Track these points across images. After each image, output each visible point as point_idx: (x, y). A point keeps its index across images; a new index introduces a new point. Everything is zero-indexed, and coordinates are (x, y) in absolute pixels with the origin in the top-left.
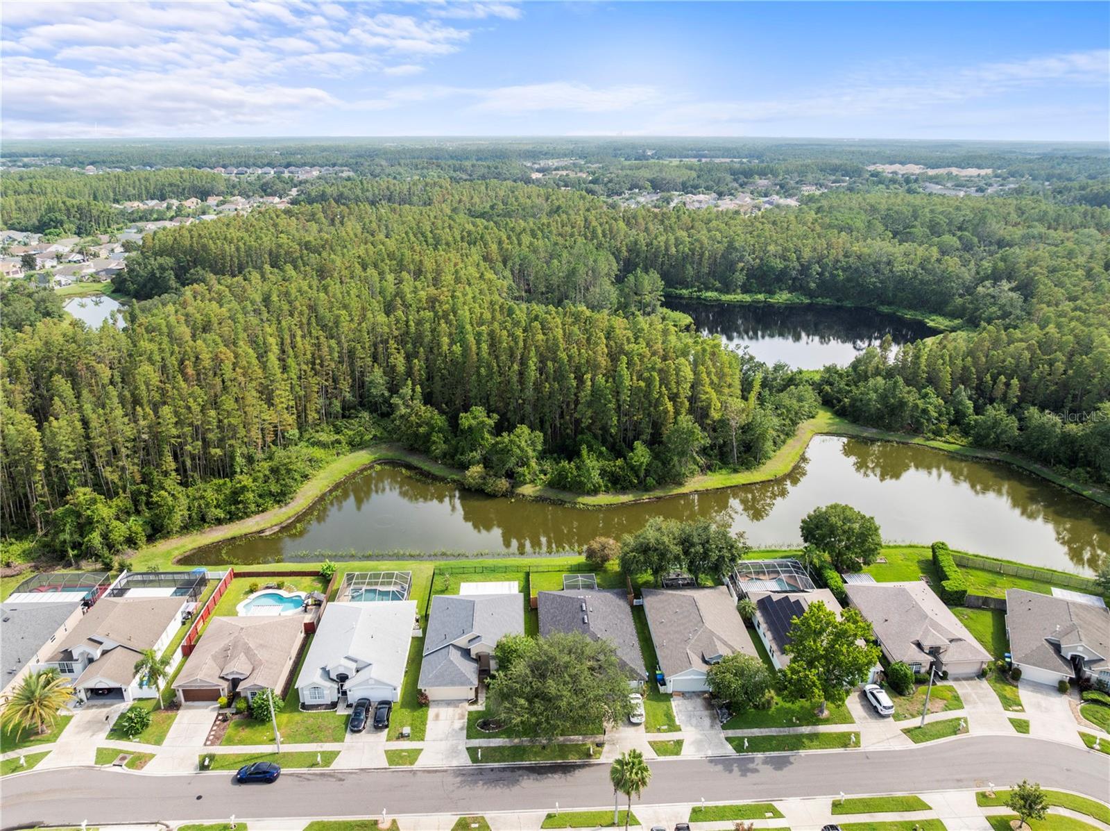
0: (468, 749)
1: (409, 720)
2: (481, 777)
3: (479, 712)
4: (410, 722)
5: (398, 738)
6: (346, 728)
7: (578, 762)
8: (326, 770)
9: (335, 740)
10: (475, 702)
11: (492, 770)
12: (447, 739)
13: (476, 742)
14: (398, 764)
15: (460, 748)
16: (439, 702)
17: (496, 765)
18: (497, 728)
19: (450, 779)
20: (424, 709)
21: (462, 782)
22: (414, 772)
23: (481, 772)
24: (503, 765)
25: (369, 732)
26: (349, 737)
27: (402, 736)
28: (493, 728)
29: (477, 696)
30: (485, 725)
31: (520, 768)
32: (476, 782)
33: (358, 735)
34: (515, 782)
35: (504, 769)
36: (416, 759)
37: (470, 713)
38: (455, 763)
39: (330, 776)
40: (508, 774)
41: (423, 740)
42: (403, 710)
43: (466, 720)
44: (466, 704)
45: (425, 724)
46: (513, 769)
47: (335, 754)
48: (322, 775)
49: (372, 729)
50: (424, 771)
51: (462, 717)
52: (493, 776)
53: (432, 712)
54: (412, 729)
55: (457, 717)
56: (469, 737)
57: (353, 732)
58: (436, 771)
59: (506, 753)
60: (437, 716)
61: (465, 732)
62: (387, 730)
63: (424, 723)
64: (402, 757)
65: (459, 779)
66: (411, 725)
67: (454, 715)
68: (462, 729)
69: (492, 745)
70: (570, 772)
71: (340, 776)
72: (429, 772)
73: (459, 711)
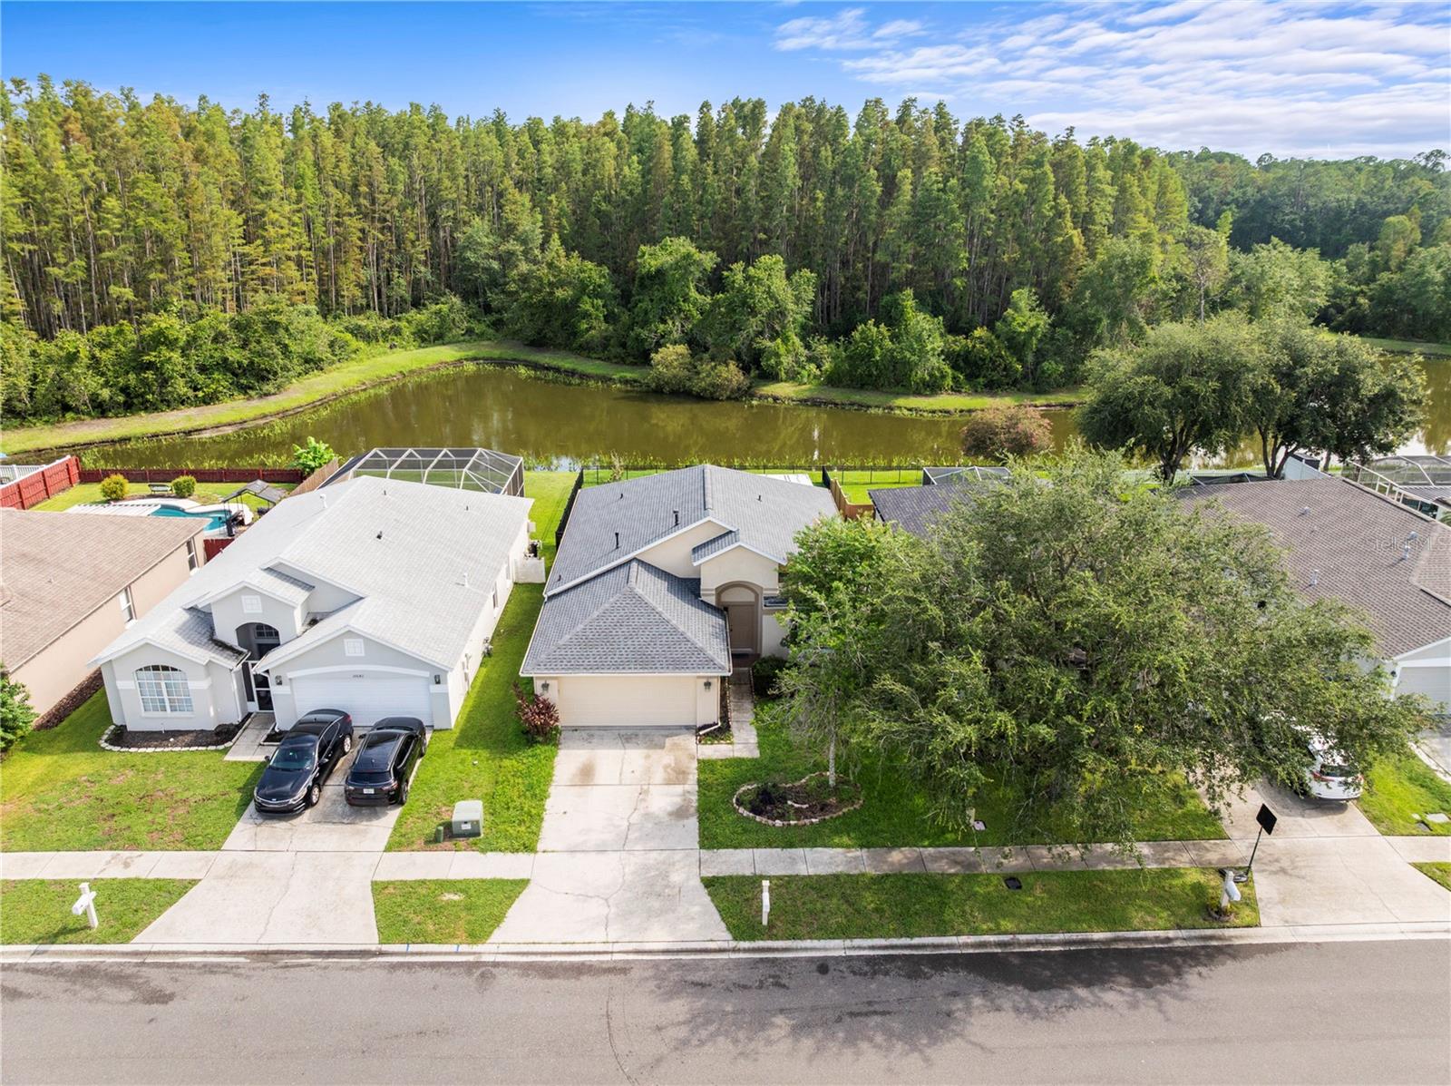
0: (709, 883)
1: (484, 780)
2: (781, 998)
3: (738, 762)
4: (486, 788)
5: (433, 841)
6: (243, 806)
7: (1180, 937)
8: (109, 954)
9: (190, 842)
10: (721, 731)
11: (823, 966)
12: (623, 844)
13: (736, 861)
14: (420, 936)
15: (676, 878)
16: (591, 733)
17: (835, 948)
18: (812, 811)
19: (643, 1007)
20: (540, 750)
21: (696, 1021)
22: (483, 972)
23: (775, 975)
24: (863, 946)
25: (326, 819)
26: (246, 833)
27: (449, 834)
28: (799, 813)
29: (724, 717)
30: (766, 801)
31: (941, 962)
32: (760, 1023)
33: (281, 826)
34: (939, 1023)
35: (874, 966)
36: (497, 920)
37: (704, 765)
38: (659, 937)
39: (117, 978)
40: (893, 988)
41: (529, 848)
42: (466, 753)
43: (692, 785)
44: (690, 741)
45: (540, 797)
46: (915, 967)
47: (171, 891)
48: (85, 974)
49: (342, 807)
50: (527, 969)
51: (678, 775)
52: (831, 993)
53: (567, 760)
54: (491, 811)
55: (659, 775)
56: (709, 840)
57: (267, 813)
58: (579, 970)
59: (869, 901)
60: (586, 775)
61: (693, 823)
62: (394, 814)
63: (537, 791)
64: (436, 909)
65: (680, 1007)
66: (490, 800)
67: (648, 771)
68: (680, 813)
69: (803, 870)
70: (1163, 978)
71: (159, 980)
72: (548, 971)
73: (663, 759)
